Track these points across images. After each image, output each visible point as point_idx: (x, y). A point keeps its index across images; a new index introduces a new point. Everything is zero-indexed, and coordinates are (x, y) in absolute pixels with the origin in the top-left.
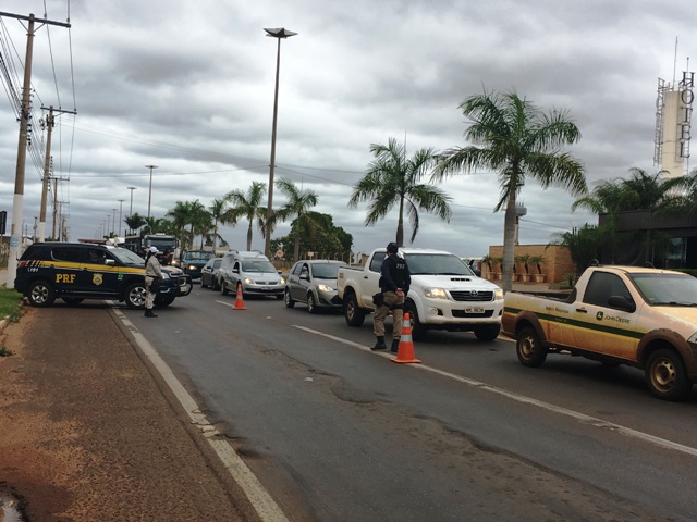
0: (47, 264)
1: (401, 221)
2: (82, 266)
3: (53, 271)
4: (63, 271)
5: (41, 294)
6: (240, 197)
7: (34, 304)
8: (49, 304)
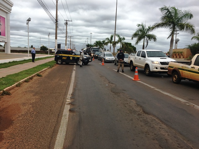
0: (61, 55)
1: (144, 43)
2: (68, 55)
3: (62, 56)
4: (64, 57)
5: (60, 62)
6: (108, 39)
7: (58, 64)
8: (62, 64)
